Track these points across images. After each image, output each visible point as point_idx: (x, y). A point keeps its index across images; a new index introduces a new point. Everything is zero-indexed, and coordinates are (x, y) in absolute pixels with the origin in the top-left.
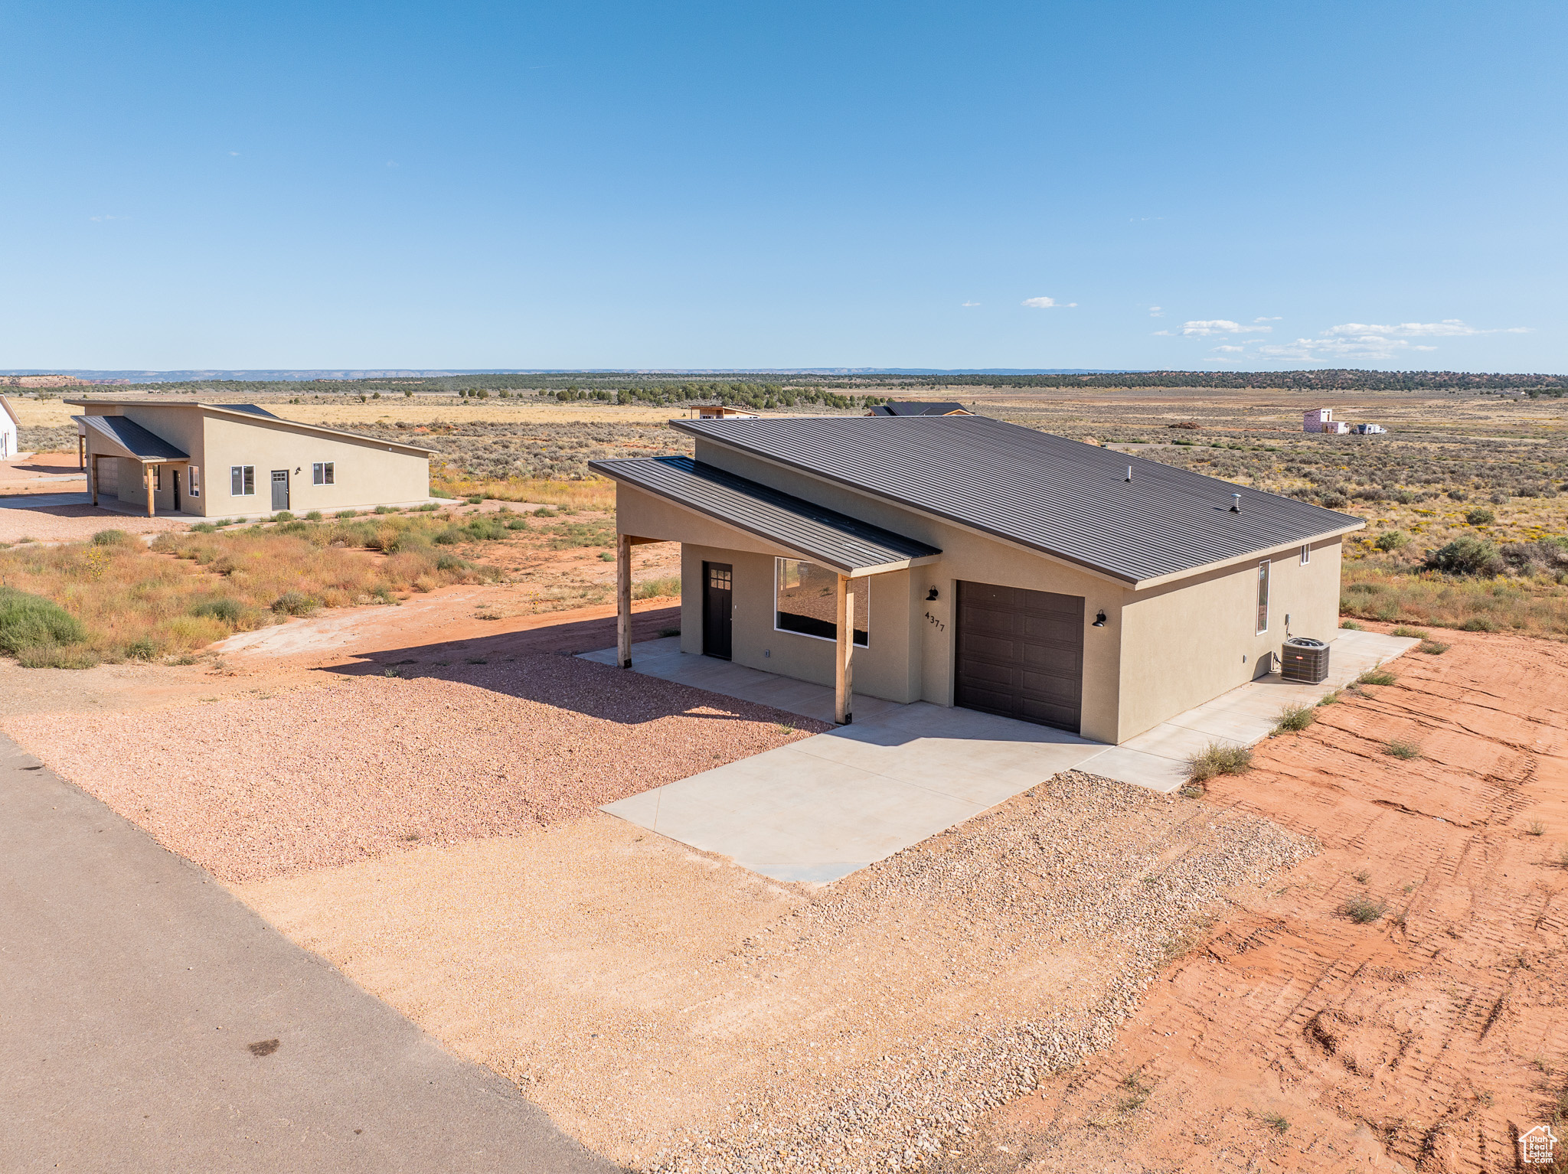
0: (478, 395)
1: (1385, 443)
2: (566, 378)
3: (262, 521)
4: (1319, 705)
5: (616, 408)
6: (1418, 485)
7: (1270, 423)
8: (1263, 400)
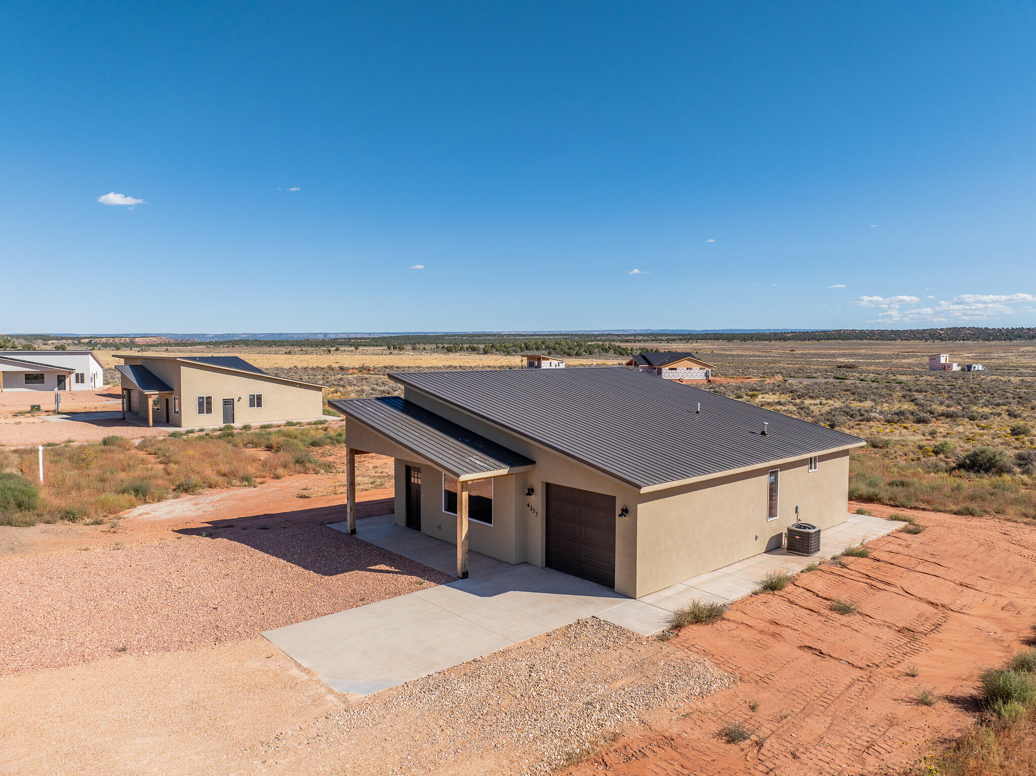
0: (399, 349)
1: (983, 377)
2: (457, 337)
3: (215, 430)
4: (802, 572)
5: (482, 356)
6: (990, 407)
7: (908, 364)
8: (907, 348)
